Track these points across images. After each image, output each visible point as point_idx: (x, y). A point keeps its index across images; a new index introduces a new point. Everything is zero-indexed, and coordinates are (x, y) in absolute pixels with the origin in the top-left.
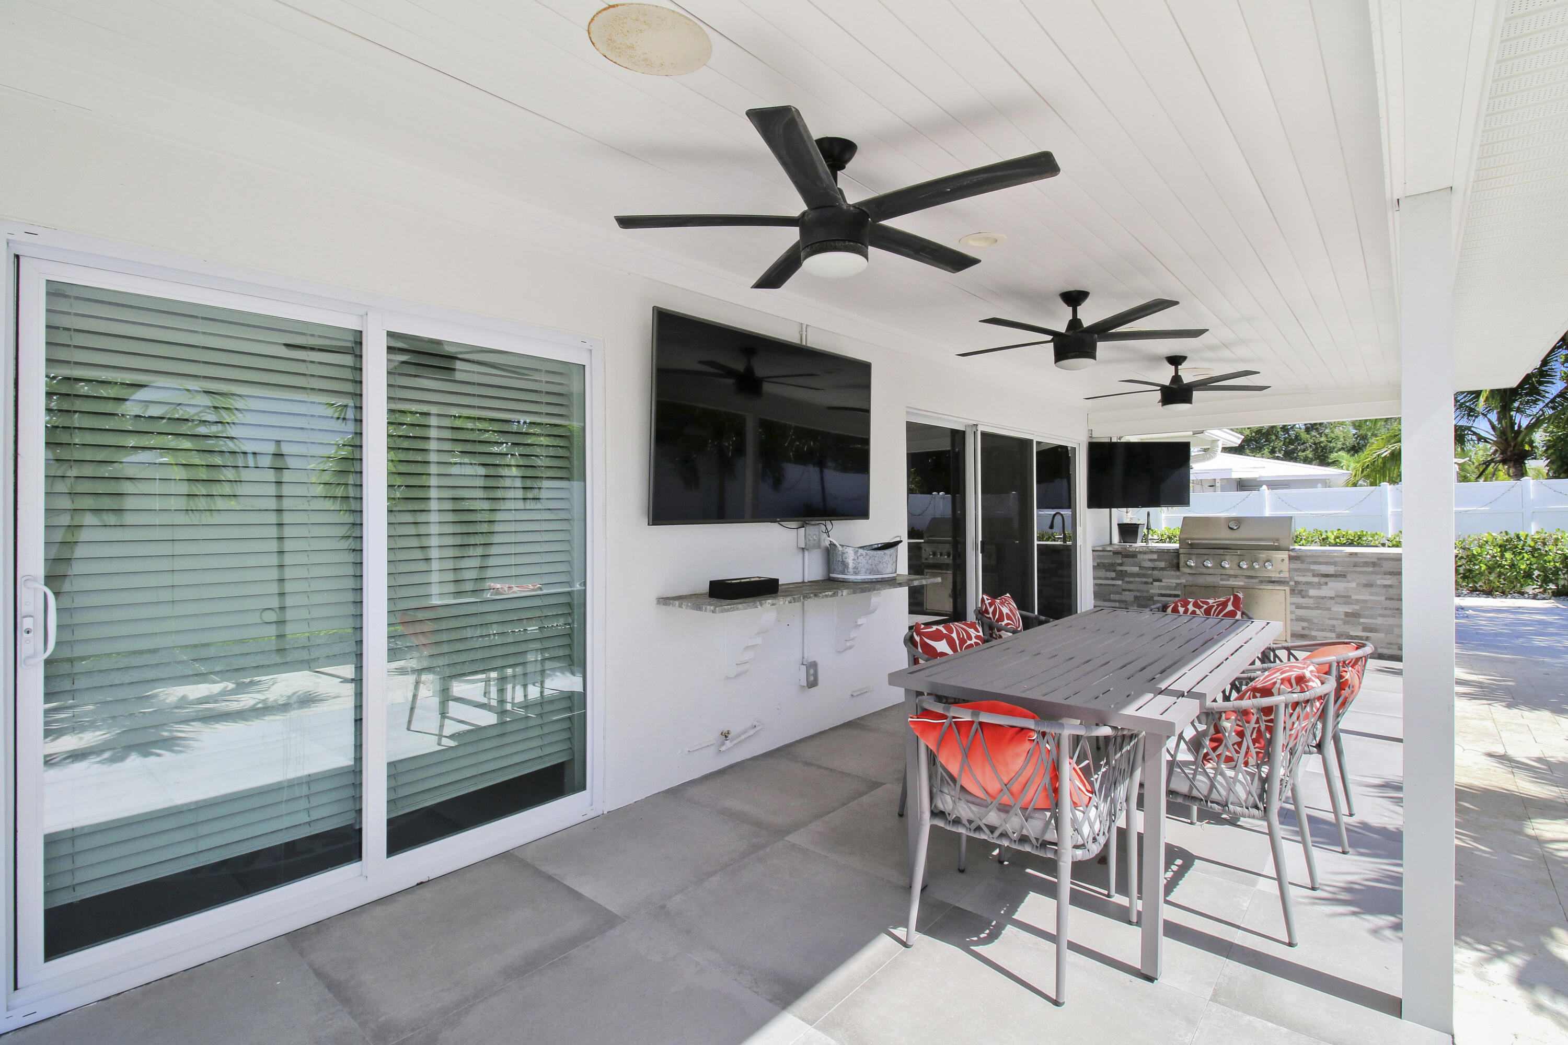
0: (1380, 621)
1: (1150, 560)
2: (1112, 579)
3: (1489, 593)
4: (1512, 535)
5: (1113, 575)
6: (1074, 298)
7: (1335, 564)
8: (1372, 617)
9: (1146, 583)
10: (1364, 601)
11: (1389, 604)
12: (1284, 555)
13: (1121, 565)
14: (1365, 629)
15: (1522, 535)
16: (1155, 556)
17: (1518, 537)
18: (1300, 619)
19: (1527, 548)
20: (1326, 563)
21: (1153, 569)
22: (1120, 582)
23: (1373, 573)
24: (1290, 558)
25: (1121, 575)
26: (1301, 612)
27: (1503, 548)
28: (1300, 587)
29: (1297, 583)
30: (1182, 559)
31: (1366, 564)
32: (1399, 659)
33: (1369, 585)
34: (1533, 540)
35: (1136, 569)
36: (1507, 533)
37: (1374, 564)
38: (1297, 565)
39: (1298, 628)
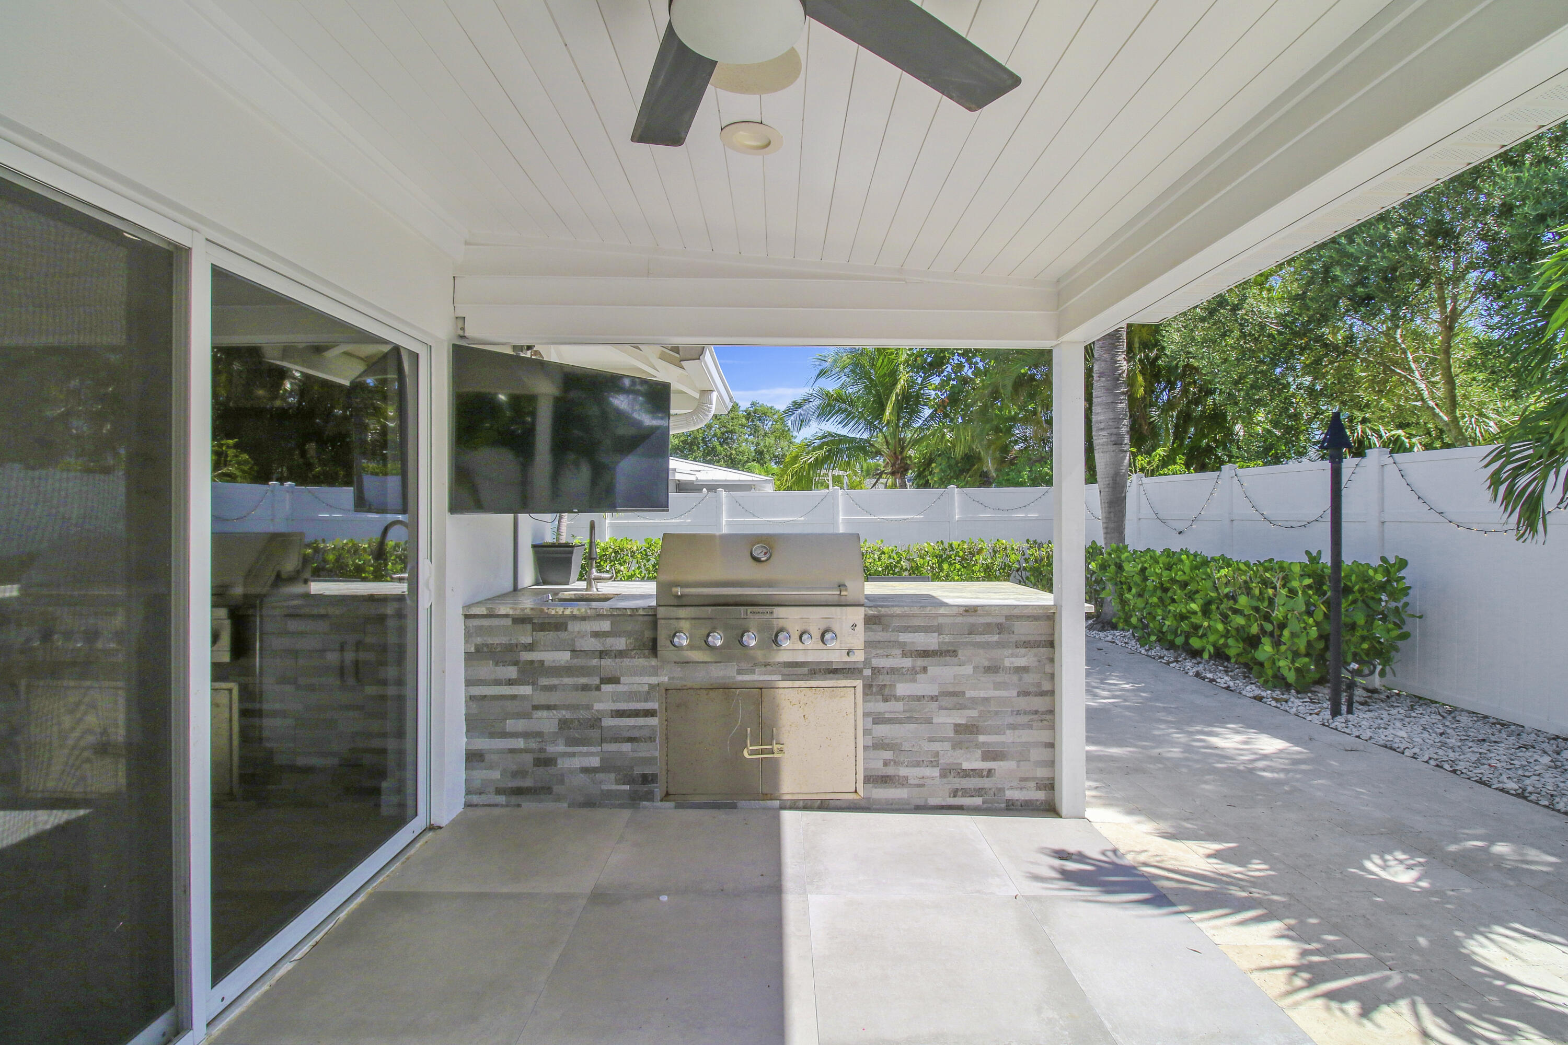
0: (1009, 737)
2: (510, 682)
5: (512, 672)
8: (998, 731)
9: (584, 687)
10: (985, 700)
13: (530, 647)
14: (992, 755)
21: (602, 654)
22: (526, 690)
23: (1000, 645)
24: (867, 623)
25: (531, 672)
26: (882, 731)
28: (883, 679)
29: (876, 671)
30: (663, 629)
31: (988, 628)
32: (1054, 804)
35: (564, 657)
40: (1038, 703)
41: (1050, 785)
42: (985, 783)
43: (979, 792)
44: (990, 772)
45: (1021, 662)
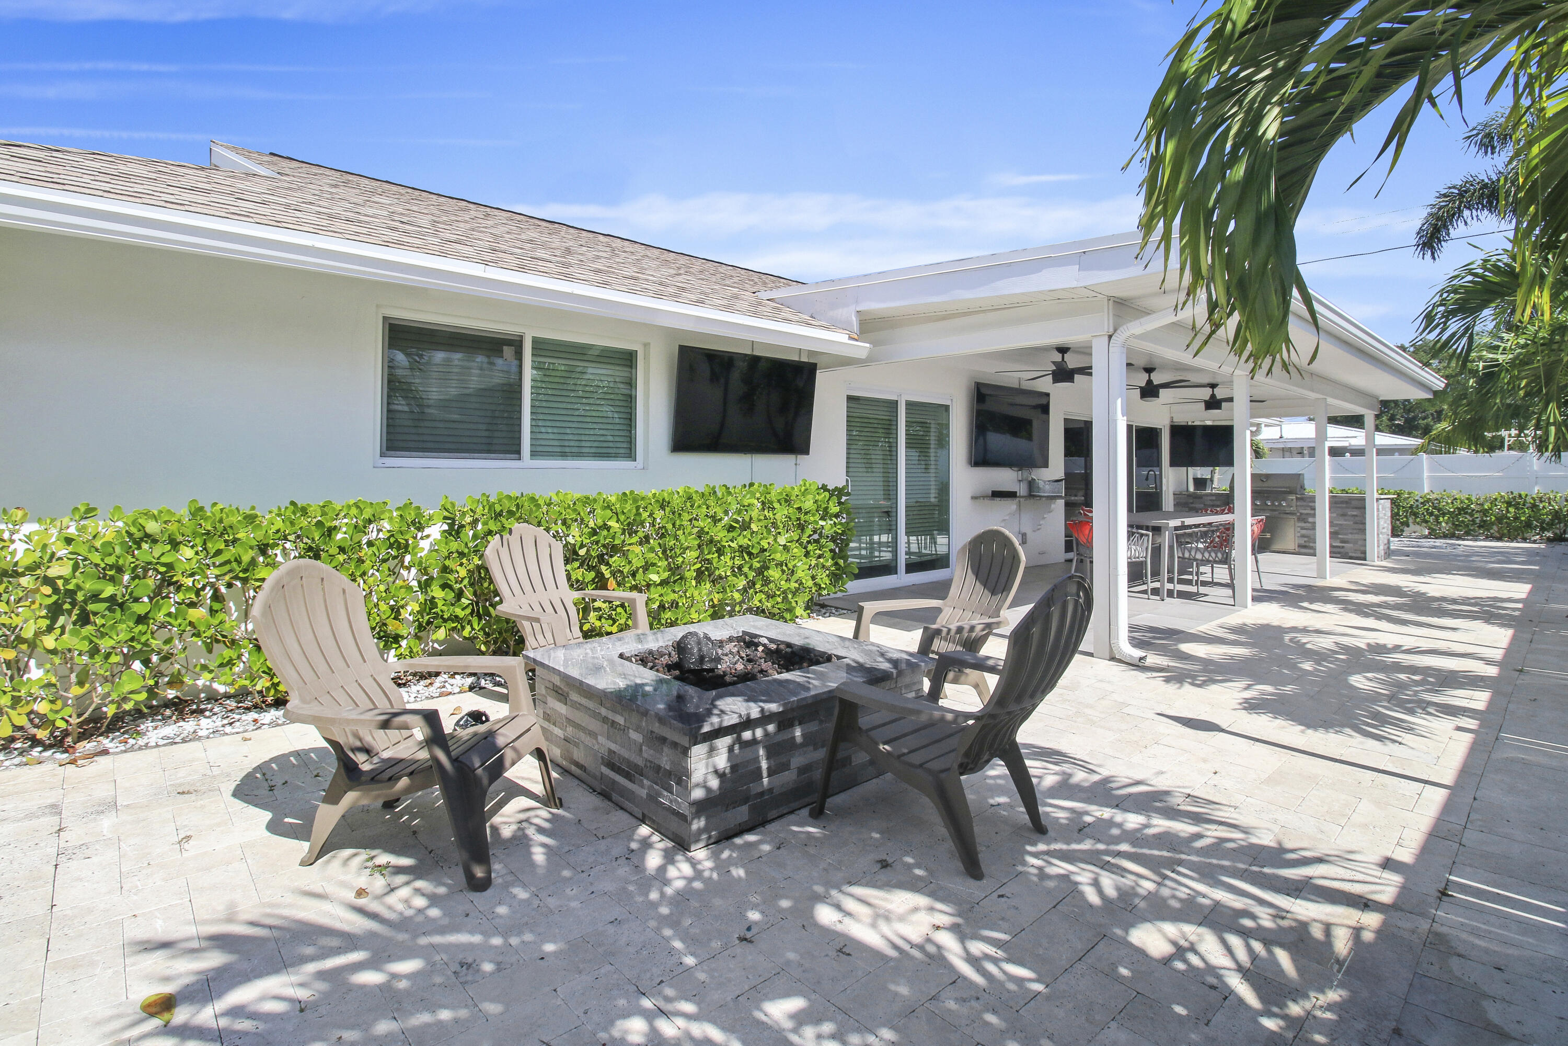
0: (1350, 536)
1: (1211, 500)
3: (1499, 539)
4: (1516, 494)
6: (1149, 370)
8: (1346, 534)
10: (1341, 525)
11: (1357, 526)
12: (1293, 497)
13: (1194, 504)
14: (1343, 541)
15: (1523, 493)
16: (1214, 498)
17: (1520, 496)
18: (1303, 536)
19: (1528, 505)
23: (1347, 508)
24: (1297, 498)
26: (1304, 532)
27: (1509, 504)
28: (1303, 517)
29: (1301, 514)
31: (1342, 502)
32: (1365, 559)
33: (1344, 515)
34: (1533, 498)
35: (1201, 506)
36: (1512, 493)
37: (1347, 502)
38: (1302, 503)
39: (1302, 541)
40: (1361, 526)
41: (1364, 553)
42: (1342, 550)
43: (1339, 553)
44: (1343, 547)
45: (1355, 513)
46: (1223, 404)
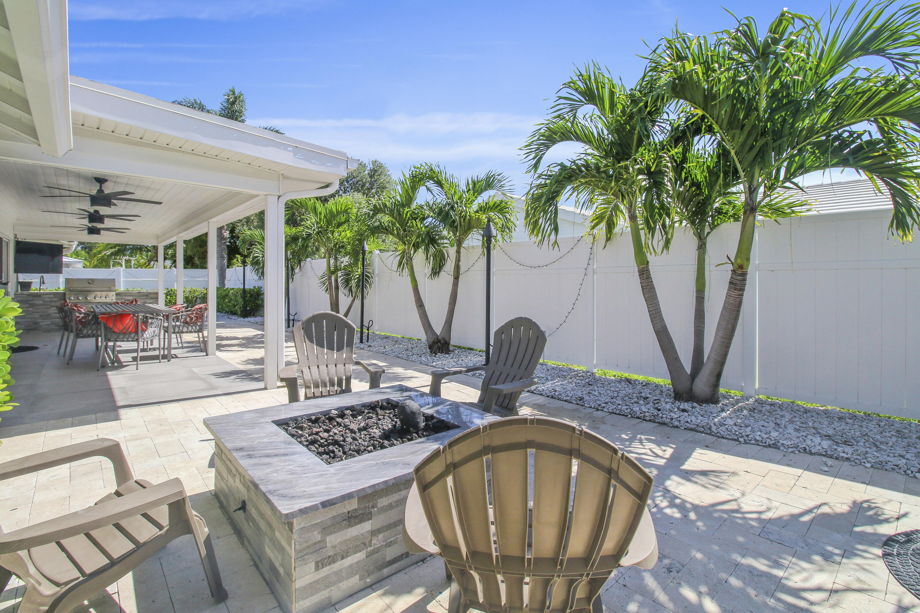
1: (49, 298)
2: (27, 308)
5: (27, 306)
7: (133, 296)
9: (46, 308)
12: (114, 293)
13: (32, 301)
16: (52, 296)
20: (130, 296)
21: (51, 302)
22: (31, 309)
24: (116, 294)
25: (33, 305)
30: (67, 296)
31: (143, 296)
35: (41, 302)
37: (146, 296)
38: (119, 297)
46: (102, 232)
